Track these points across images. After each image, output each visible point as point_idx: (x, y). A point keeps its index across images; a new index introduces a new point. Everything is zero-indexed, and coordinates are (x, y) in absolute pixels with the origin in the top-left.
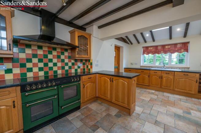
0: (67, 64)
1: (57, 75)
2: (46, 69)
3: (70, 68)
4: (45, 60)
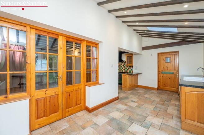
3: (127, 70)
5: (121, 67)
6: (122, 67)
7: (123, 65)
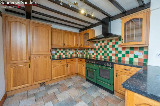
0: (120, 52)
1: (111, 60)
2: (106, 55)
3: (124, 56)
4: (105, 49)
5: (108, 49)
6: (111, 49)
7: (113, 46)
